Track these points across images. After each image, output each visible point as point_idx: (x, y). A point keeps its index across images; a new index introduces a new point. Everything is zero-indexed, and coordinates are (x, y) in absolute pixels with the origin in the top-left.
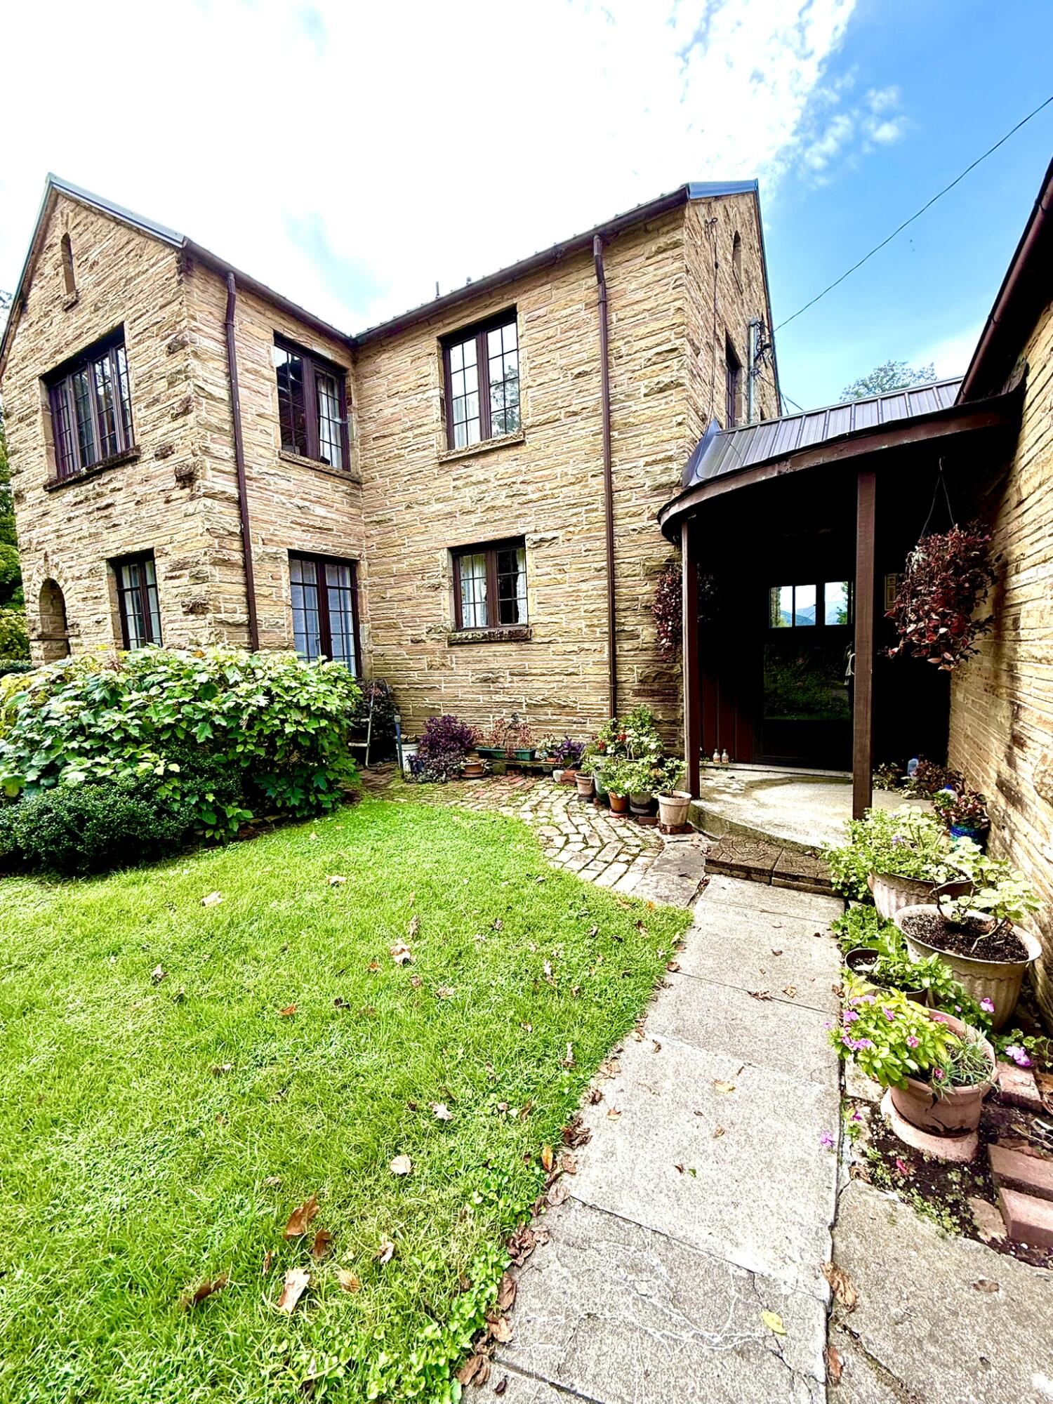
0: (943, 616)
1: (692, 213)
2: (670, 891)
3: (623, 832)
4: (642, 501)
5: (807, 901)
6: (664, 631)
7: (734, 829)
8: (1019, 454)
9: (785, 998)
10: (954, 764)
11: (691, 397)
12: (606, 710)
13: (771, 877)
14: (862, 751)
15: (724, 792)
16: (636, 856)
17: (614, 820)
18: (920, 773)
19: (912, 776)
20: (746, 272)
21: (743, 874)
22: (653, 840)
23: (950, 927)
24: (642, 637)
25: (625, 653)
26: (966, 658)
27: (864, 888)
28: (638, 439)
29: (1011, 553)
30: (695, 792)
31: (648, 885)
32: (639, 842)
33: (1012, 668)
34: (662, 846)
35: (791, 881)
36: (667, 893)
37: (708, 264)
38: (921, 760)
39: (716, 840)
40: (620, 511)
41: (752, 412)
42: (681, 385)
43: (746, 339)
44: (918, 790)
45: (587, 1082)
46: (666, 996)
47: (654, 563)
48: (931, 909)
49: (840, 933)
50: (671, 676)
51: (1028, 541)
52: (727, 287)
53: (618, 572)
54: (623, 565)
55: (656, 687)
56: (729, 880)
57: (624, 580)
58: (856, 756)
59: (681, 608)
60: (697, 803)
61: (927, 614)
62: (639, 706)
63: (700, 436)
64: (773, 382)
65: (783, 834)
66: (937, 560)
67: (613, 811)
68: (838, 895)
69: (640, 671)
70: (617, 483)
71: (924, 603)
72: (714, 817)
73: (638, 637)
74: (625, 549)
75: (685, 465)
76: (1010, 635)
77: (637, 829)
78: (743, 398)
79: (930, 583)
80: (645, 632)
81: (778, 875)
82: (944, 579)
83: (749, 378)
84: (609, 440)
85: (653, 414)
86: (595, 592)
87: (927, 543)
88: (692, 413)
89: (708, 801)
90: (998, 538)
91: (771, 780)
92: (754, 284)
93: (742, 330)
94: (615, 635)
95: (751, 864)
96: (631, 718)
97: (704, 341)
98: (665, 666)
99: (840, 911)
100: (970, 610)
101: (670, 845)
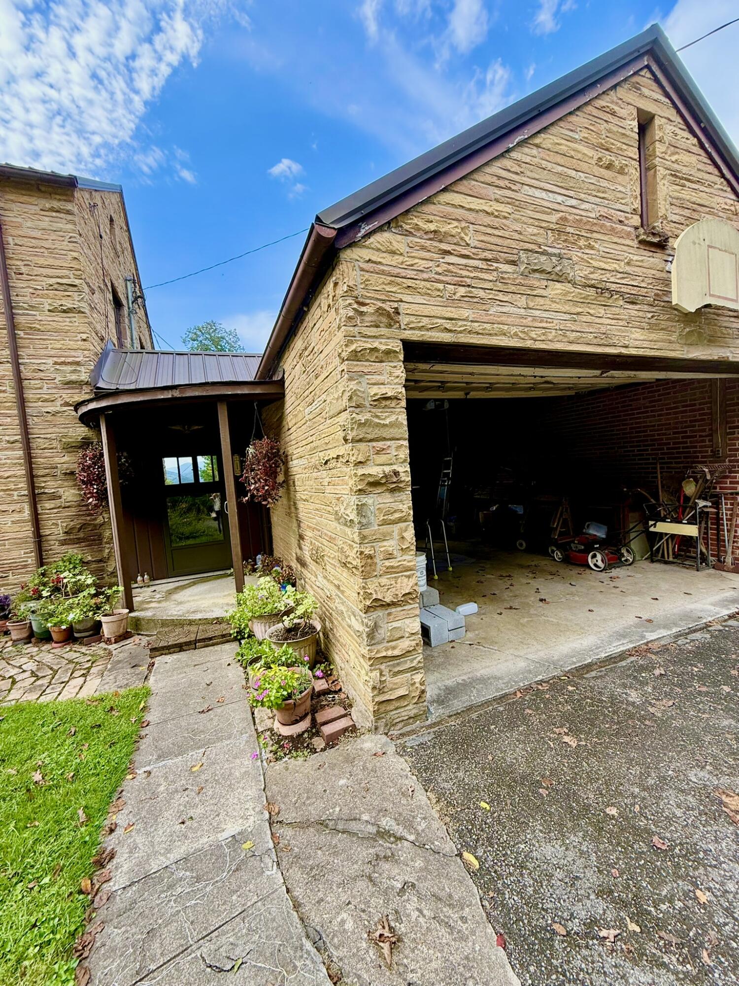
0: (266, 480)
1: (79, 195)
2: (127, 680)
3: (73, 655)
4: (54, 391)
5: (219, 649)
6: (90, 493)
7: (164, 623)
8: (285, 408)
9: (219, 704)
10: (277, 554)
11: (92, 323)
12: (31, 560)
13: (195, 644)
14: (237, 555)
15: (151, 602)
16: (89, 669)
17: (59, 650)
18: (263, 562)
19: (259, 565)
20: (120, 243)
21: (178, 649)
22: (101, 652)
23: (289, 631)
24: (64, 498)
25: (47, 511)
26: (277, 500)
27: (248, 630)
28: (45, 342)
29: (288, 451)
30: (130, 606)
31: (108, 683)
32: (90, 658)
33: (295, 504)
34: (110, 653)
35: (208, 642)
36: (126, 682)
37: (94, 232)
38: (263, 555)
39: (152, 635)
40: (31, 396)
41: (134, 338)
42: (83, 313)
43: (124, 288)
44: (263, 571)
45: (101, 825)
46: (144, 744)
47: (70, 440)
48: (280, 625)
49: (240, 658)
50: (95, 525)
51: (294, 447)
52: (108, 251)
53: (33, 445)
54: (38, 440)
55: (81, 535)
56: (168, 657)
57: (41, 451)
58: (234, 558)
59: (104, 475)
60: (132, 615)
61: (259, 480)
62: (67, 552)
63: (101, 351)
64: (144, 318)
65: (199, 616)
66: (260, 453)
67: (56, 643)
68: (235, 639)
69: (65, 524)
70: (25, 373)
71: (257, 475)
72: (148, 620)
73: (60, 497)
74: (40, 427)
75: (92, 371)
76: (292, 488)
77: (84, 649)
78: (127, 327)
79: (258, 464)
80: (67, 494)
81: (200, 641)
82: (264, 463)
83: (129, 315)
84: (14, 337)
85: (59, 327)
86: (8, 461)
87: (254, 444)
88: (94, 334)
89: (141, 610)
90: (282, 442)
91: (181, 586)
92: (126, 252)
93: (121, 281)
94: (34, 497)
95: (182, 641)
96: (61, 563)
97: (97, 285)
98: (88, 518)
99: (238, 647)
100: (276, 477)
101: (117, 651)
